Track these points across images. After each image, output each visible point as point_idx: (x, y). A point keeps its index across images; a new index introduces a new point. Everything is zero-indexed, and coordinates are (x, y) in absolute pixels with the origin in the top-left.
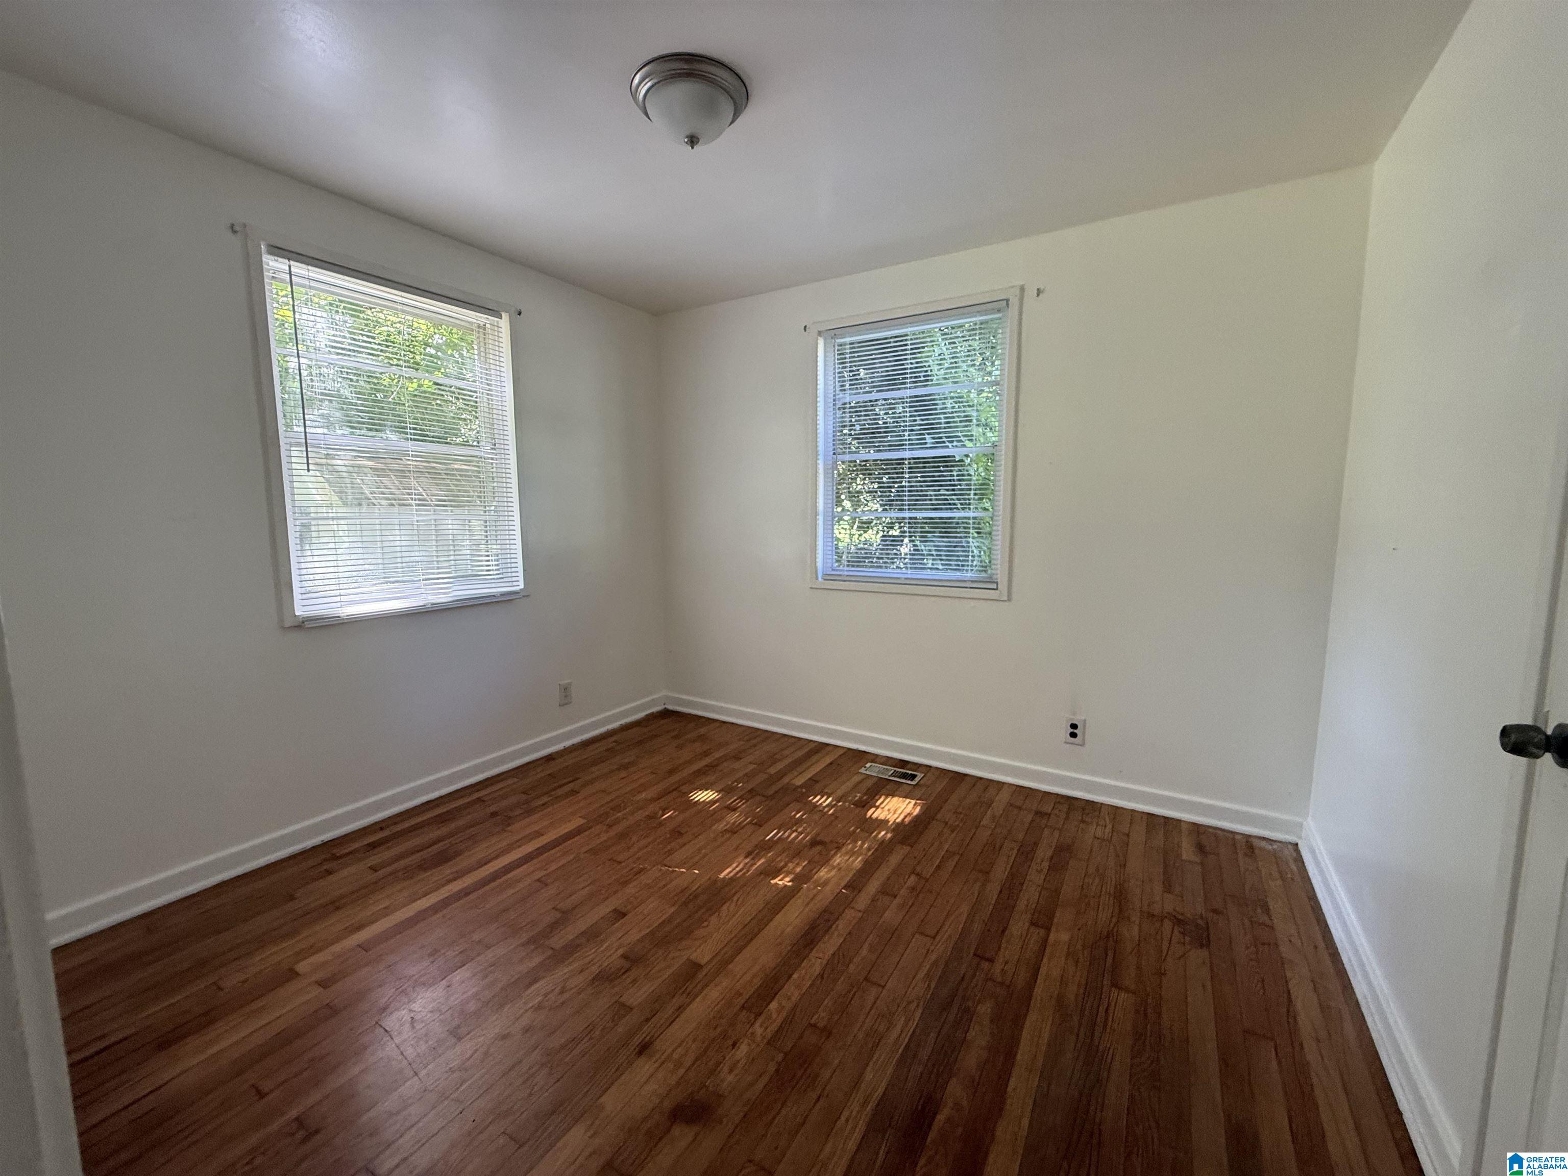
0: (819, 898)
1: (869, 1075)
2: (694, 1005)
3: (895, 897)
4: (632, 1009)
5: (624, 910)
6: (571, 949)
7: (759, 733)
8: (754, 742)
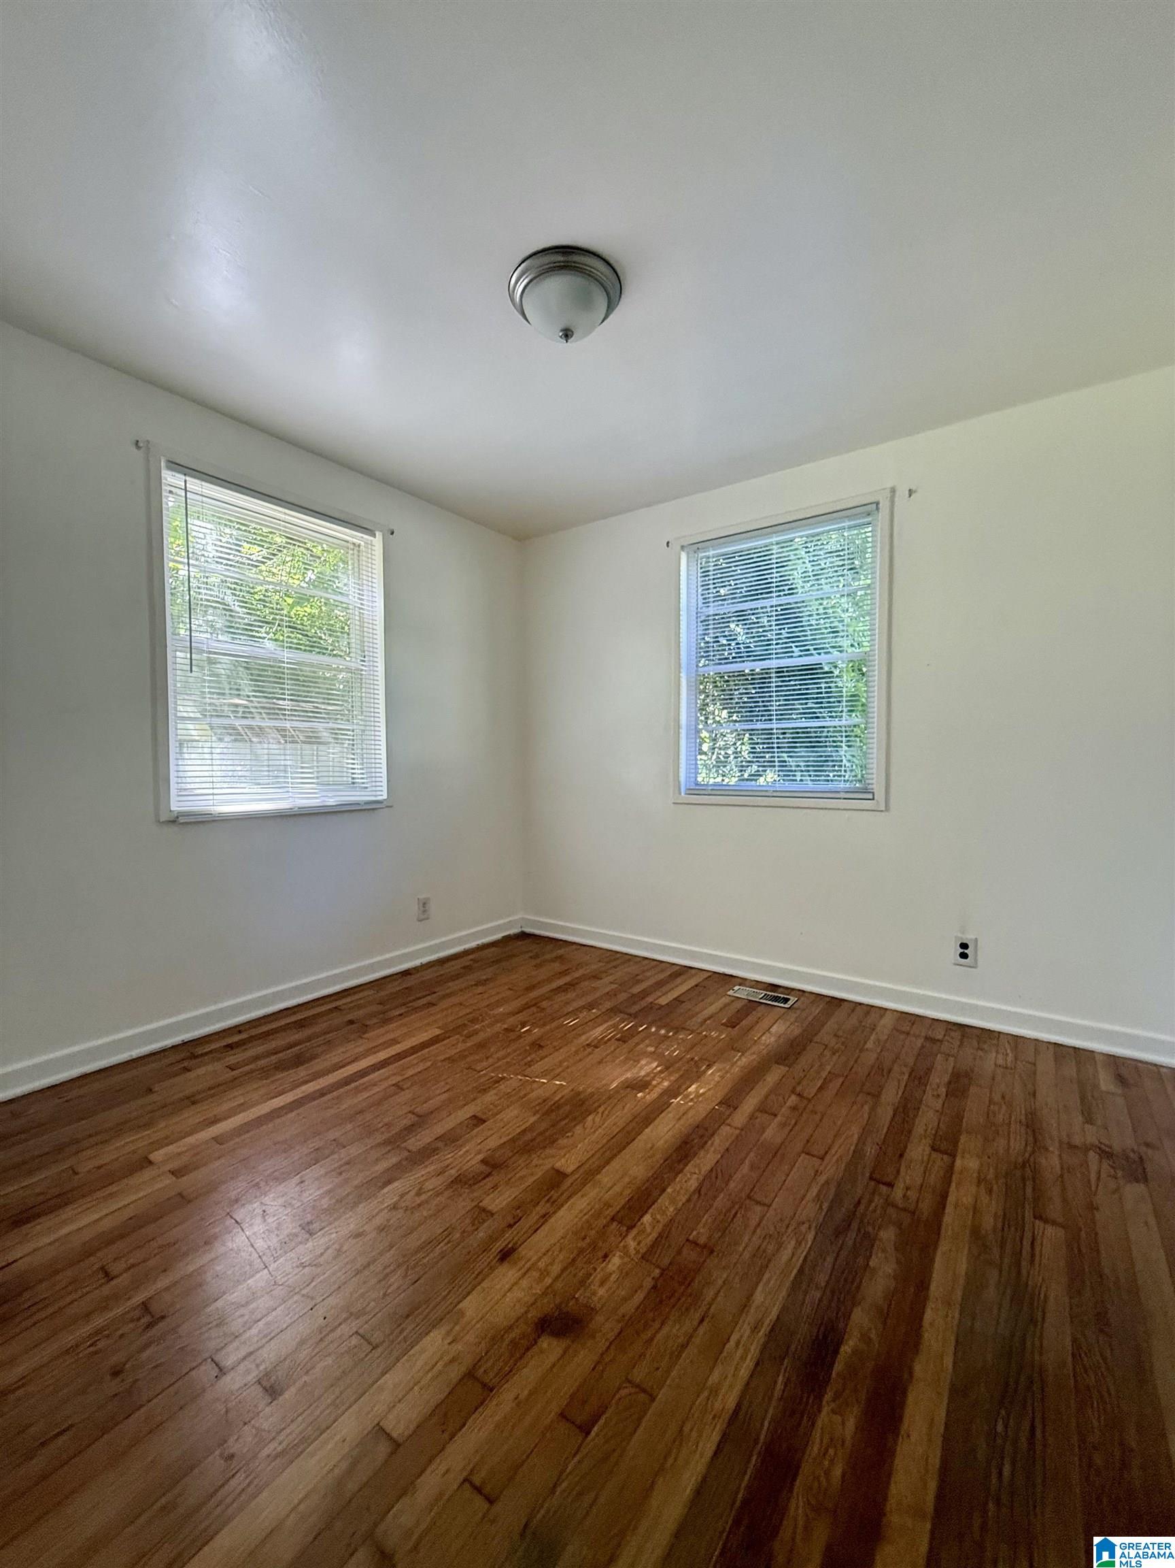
0: (691, 1113)
1: (759, 1297)
2: (561, 1213)
3: (776, 1115)
4: (492, 1215)
5: (484, 1117)
6: (427, 1153)
7: (618, 955)
8: (614, 963)
